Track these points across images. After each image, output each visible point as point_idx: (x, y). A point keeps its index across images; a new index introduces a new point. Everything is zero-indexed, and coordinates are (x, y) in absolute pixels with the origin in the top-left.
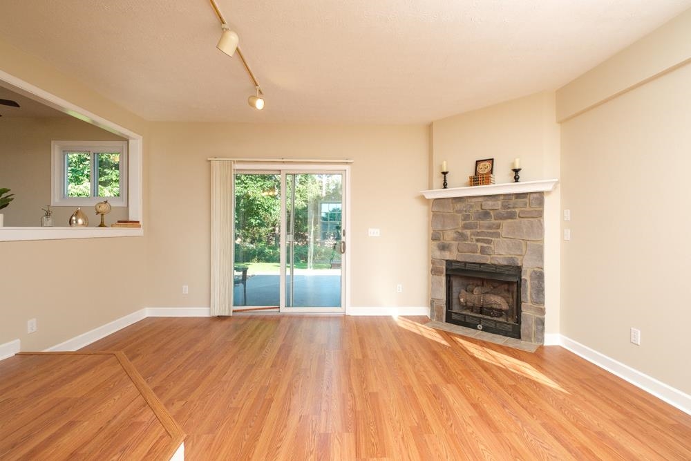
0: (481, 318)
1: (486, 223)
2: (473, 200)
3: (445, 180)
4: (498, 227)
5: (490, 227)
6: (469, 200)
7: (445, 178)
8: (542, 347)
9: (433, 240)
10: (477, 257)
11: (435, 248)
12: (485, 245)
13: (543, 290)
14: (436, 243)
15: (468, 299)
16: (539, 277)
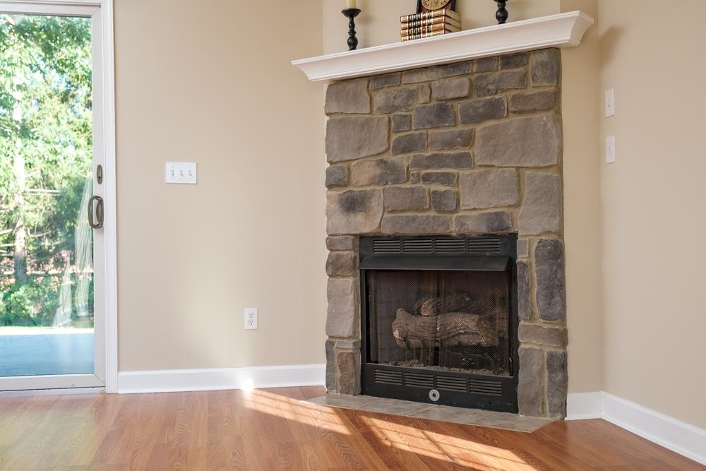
0: (436, 374)
1: (445, 132)
2: (416, 78)
3: (352, 32)
4: (468, 140)
5: (450, 144)
6: (405, 79)
7: (352, 25)
8: (562, 425)
9: (330, 186)
10: (427, 221)
11: (335, 206)
12: (441, 188)
13: (562, 286)
14: (336, 193)
15: (411, 328)
16: (554, 253)
